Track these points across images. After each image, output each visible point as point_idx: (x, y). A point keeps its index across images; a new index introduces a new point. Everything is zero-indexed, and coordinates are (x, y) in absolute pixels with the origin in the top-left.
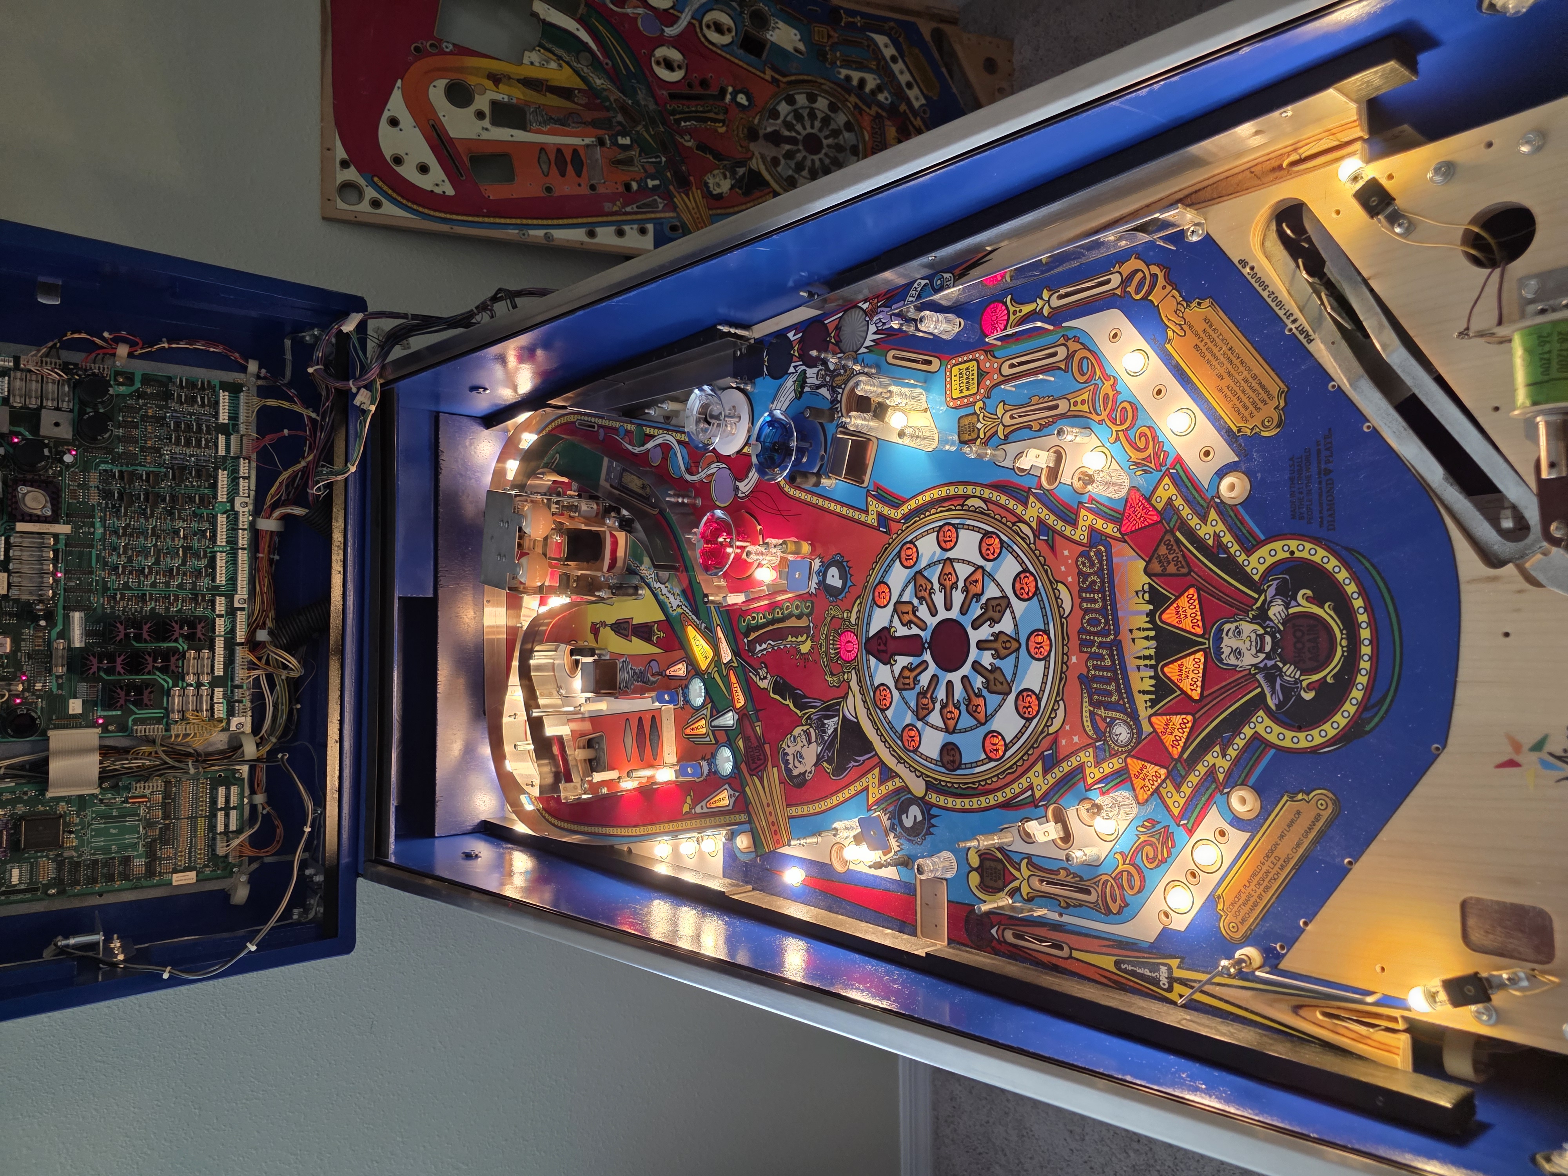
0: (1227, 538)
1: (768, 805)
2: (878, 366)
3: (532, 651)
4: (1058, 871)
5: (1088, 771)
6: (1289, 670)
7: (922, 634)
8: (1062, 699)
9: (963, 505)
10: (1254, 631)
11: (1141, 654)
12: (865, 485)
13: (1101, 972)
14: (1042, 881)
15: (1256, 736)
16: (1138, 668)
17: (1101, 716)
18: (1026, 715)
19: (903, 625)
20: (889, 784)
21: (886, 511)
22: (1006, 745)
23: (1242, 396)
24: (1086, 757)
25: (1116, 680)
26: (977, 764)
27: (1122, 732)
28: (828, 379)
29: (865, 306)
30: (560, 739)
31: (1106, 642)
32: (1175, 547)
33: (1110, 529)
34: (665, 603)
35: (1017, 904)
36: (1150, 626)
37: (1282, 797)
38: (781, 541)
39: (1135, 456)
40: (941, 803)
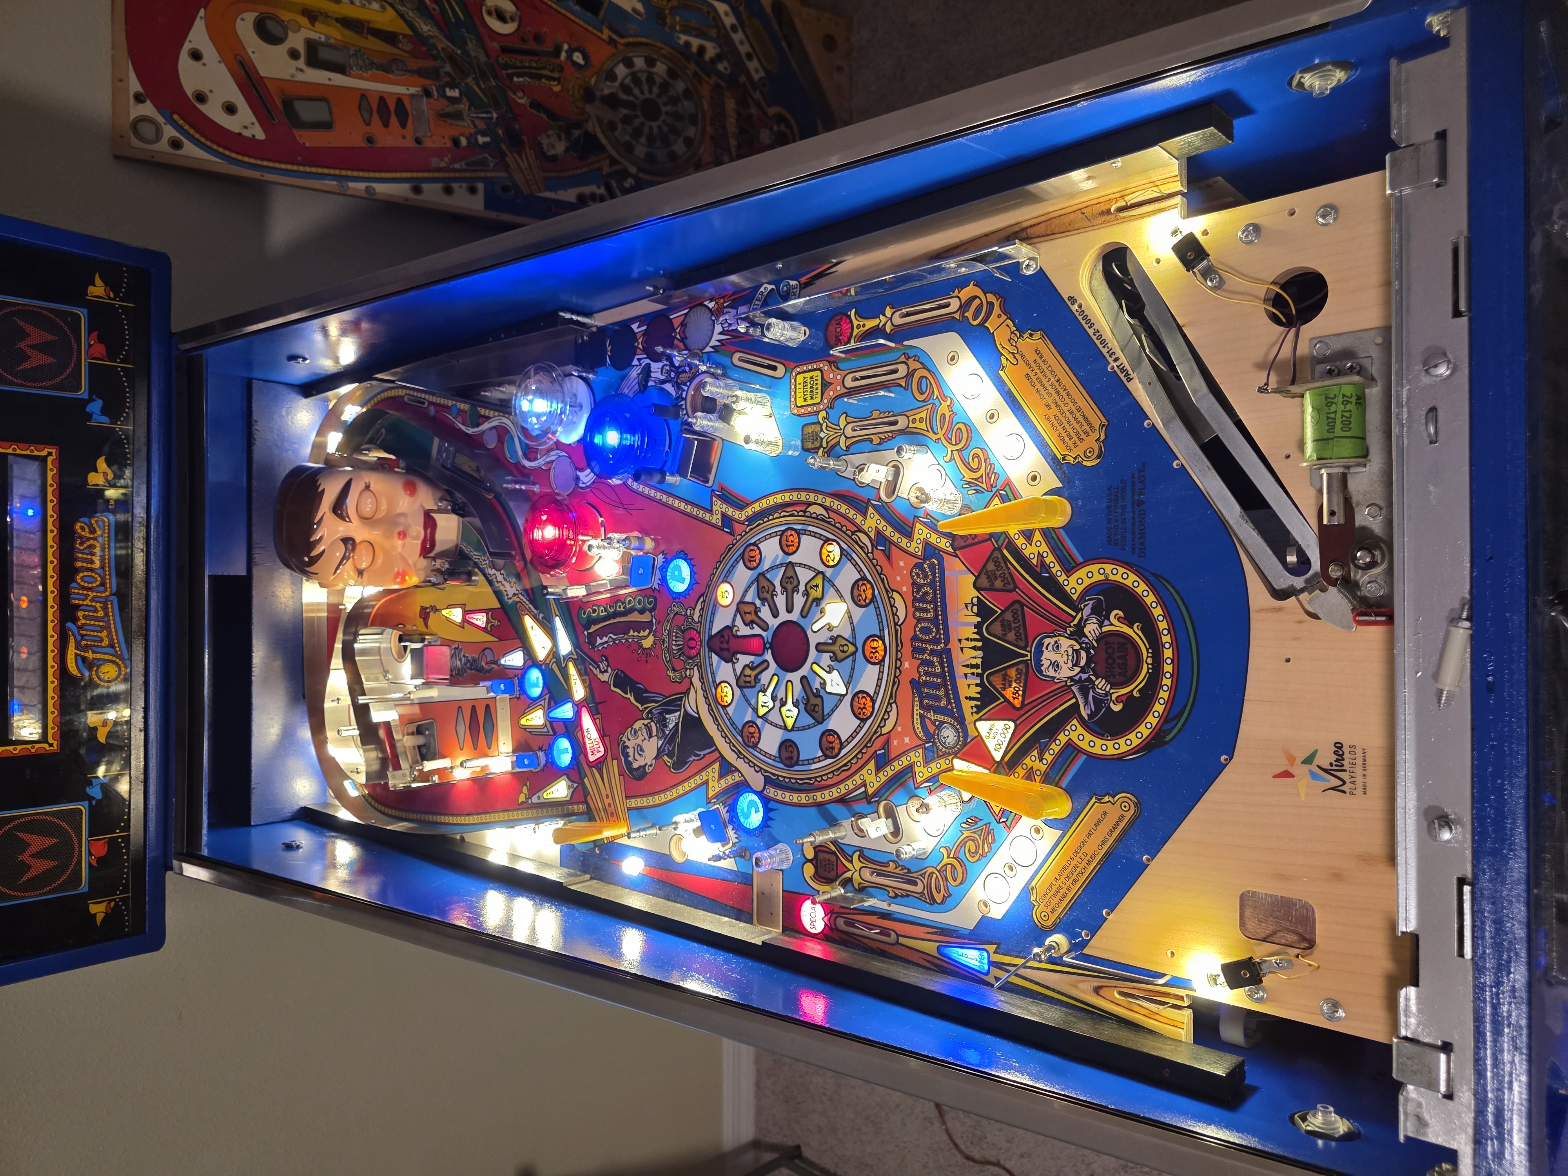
0: (1050, 559)
1: (607, 796)
2: (724, 368)
3: (356, 634)
4: (888, 863)
5: (917, 770)
6: (1101, 683)
7: (764, 634)
8: (895, 702)
9: (805, 512)
10: (1071, 646)
11: (968, 663)
12: (710, 484)
13: (924, 956)
14: (873, 873)
15: (1070, 744)
16: (966, 675)
17: (930, 719)
18: (861, 716)
19: (746, 625)
20: (729, 778)
21: (730, 511)
22: (841, 744)
23: (1067, 426)
24: (917, 757)
25: (946, 686)
26: (813, 761)
27: (949, 735)
28: (673, 375)
29: (711, 305)
30: (387, 725)
31: (936, 651)
32: (1003, 564)
33: (944, 544)
34: (500, 592)
35: (849, 895)
36: (977, 637)
37: (1091, 799)
38: (624, 536)
39: (969, 476)
40: (779, 798)
